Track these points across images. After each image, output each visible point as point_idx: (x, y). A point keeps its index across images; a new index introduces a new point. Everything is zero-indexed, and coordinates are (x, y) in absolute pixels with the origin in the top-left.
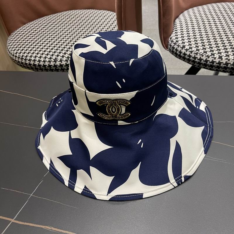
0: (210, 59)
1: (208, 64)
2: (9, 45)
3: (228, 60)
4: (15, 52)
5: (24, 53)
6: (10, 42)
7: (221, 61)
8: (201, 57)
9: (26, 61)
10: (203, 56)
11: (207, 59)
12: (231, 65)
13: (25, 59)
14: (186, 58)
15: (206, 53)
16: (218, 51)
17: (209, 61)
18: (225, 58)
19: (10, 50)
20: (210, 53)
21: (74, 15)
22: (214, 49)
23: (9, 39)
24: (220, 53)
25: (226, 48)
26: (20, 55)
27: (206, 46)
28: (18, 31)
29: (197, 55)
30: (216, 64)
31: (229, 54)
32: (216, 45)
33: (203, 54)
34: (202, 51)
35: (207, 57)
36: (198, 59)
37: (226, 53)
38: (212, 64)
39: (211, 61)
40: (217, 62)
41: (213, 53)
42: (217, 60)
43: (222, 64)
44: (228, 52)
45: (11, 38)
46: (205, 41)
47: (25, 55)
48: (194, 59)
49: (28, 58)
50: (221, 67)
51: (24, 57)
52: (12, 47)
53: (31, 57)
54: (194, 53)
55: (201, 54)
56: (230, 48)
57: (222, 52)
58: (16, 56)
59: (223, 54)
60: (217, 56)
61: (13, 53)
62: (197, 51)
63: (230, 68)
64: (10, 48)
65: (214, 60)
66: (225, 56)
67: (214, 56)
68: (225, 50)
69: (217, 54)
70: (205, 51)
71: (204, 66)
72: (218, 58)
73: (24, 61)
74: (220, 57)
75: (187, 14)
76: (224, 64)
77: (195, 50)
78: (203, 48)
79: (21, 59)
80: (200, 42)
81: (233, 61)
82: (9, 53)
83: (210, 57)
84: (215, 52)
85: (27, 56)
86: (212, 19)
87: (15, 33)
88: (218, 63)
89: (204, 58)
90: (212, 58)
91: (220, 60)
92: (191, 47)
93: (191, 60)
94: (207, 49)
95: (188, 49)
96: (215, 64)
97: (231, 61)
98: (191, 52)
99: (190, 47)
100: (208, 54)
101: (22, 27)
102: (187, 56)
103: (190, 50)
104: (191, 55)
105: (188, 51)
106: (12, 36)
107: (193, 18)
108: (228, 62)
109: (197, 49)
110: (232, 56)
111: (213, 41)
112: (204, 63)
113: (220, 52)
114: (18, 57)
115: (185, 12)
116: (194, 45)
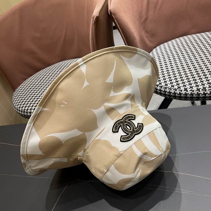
0: (178, 92)
1: (177, 96)
2: (14, 101)
3: (192, 91)
4: (18, 107)
5: (26, 107)
6: (15, 97)
7: (187, 93)
8: (169, 91)
9: (27, 114)
10: (171, 89)
11: (175, 92)
12: (196, 95)
13: (27, 112)
14: (158, 92)
15: (174, 87)
16: (183, 84)
17: (177, 93)
18: (190, 89)
19: (15, 105)
20: (177, 86)
21: (64, 66)
22: (179, 82)
23: (14, 95)
24: (185, 86)
25: (189, 80)
26: (23, 109)
27: (172, 80)
28: (20, 87)
29: (166, 89)
30: (184, 96)
31: (193, 86)
32: (181, 79)
33: (171, 88)
34: (169, 86)
35: (175, 91)
36: (168, 93)
37: (190, 85)
38: (179, 95)
39: (178, 93)
40: (184, 93)
41: (179, 86)
42: (184, 92)
43: (188, 95)
44: (191, 84)
45: (15, 94)
46: (171, 76)
47: (26, 108)
48: (164, 93)
49: (29, 111)
50: (188, 97)
51: (25, 111)
52: (16, 102)
53: (31, 109)
54: (164, 88)
55: (169, 88)
56: (193, 80)
57: (187, 85)
58: (19, 110)
59: (188, 87)
60: (182, 88)
61: (17, 108)
62: (166, 86)
63: (196, 97)
64: (15, 103)
65: (181, 92)
66: (189, 88)
67: (180, 88)
68: (189, 82)
69: (182, 87)
70: (173, 85)
71: (174, 98)
72: (184, 90)
73: (25, 114)
74: (186, 90)
75: (155, 52)
76: (189, 95)
77: (164, 85)
78: (170, 82)
79: (23, 112)
80: (168, 77)
81: (196, 91)
82: (14, 107)
83: (177, 90)
84: (180, 85)
85: (27, 110)
86: (176, 54)
87: (18, 89)
88: (185, 95)
89: (172, 91)
90: (179, 91)
91: (186, 91)
92: (161, 82)
93: (162, 93)
94: (173, 83)
95: (159, 85)
96: (182, 95)
97: (195, 92)
98: (161, 87)
99: (159, 83)
100: (175, 88)
101: (24, 83)
102: (159, 90)
103: (160, 85)
104: (161, 89)
105: (159, 86)
106: (16, 92)
107: (161, 55)
108: (193, 93)
109: (165, 84)
110: (195, 87)
111: (178, 75)
112: (174, 95)
113: (185, 84)
114: (21, 111)
115: (153, 50)
116: (163, 81)
